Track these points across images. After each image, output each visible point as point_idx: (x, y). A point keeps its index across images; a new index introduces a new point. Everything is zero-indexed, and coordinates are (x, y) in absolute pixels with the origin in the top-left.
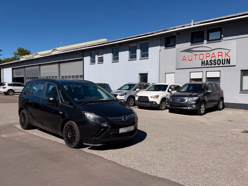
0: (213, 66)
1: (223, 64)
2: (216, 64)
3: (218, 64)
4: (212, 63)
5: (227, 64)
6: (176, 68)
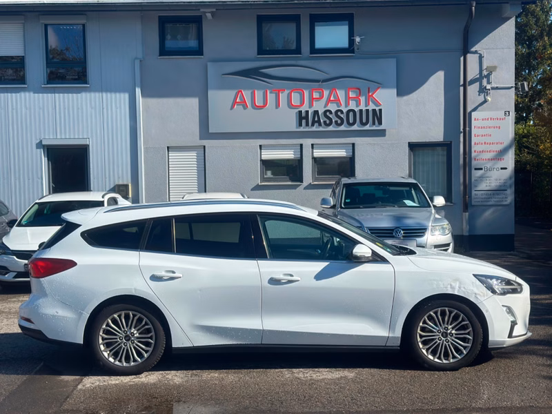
0: (334, 127)
1: (361, 124)
2: (341, 124)
3: (349, 124)
4: (330, 119)
6: (211, 131)
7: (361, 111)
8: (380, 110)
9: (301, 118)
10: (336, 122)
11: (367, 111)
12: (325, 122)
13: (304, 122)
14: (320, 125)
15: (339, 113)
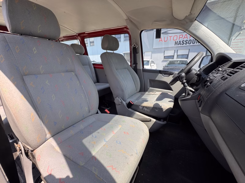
0: (184, 45)
1: (193, 43)
2: (187, 44)
3: (189, 44)
4: (184, 43)
5: (197, 43)
6: (153, 48)
9: (175, 43)
12: (182, 44)
13: (176, 44)
15: (186, 41)
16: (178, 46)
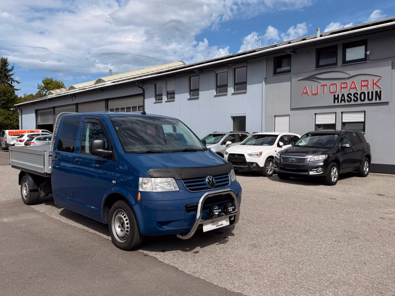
0: (352, 103)
1: (369, 100)
2: (357, 100)
3: (361, 100)
4: (351, 98)
5: (376, 99)
6: (292, 107)
7: (368, 93)
8: (380, 92)
9: (335, 99)
10: (354, 100)
11: (372, 92)
12: (347, 100)
13: (336, 101)
14: (345, 102)
15: (356, 95)
16: (339, 104)
